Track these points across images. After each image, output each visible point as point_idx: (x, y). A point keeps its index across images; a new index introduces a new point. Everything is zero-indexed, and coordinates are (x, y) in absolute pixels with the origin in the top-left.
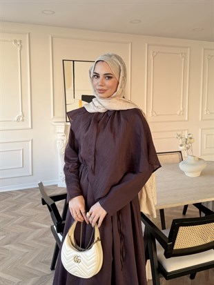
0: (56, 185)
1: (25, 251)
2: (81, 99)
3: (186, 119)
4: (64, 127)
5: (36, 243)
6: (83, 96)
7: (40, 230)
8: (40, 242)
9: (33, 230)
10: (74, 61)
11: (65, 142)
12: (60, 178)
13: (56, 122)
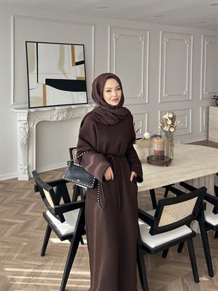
0: (17, 179)
1: (8, 247)
2: (45, 83)
3: (147, 102)
4: (26, 114)
5: (16, 238)
6: (47, 80)
7: (15, 226)
8: (20, 236)
9: (7, 227)
10: (37, 43)
11: (27, 131)
12: (20, 171)
13: (17, 109)
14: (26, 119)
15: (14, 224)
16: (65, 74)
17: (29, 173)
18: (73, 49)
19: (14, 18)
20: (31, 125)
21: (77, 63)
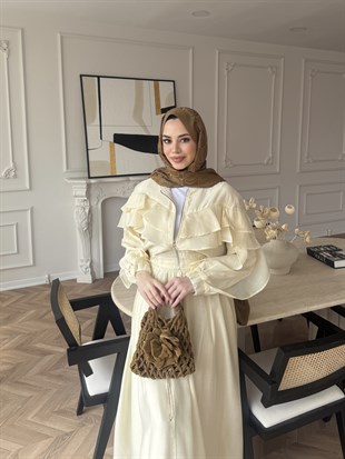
0: (75, 280)
2: (112, 140)
3: (278, 170)
4: (85, 186)
5: (45, 379)
6: (115, 135)
7: (51, 356)
8: (51, 376)
9: (38, 357)
10: (99, 77)
11: (87, 211)
12: (80, 269)
13: (72, 179)
14: (84, 194)
15: (49, 353)
16: (145, 127)
17: (92, 273)
18: (157, 88)
19: (62, 37)
20: (94, 203)
21: (164, 111)
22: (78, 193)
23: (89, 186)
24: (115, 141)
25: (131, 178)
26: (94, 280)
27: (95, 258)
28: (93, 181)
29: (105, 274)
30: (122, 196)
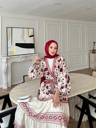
0: (2, 88)
2: (15, 45)
3: (62, 52)
4: (6, 59)
10: (12, 28)
11: (6, 66)
12: (4, 84)
13: (2, 57)
14: (6, 61)
16: (24, 41)
17: (7, 85)
18: (28, 30)
19: (1, 18)
20: (8, 64)
21: (30, 36)
22: (4, 61)
23: (7, 59)
24: (16, 45)
25: (20, 56)
26: (8, 88)
27: (8, 81)
28: (8, 57)
29: (11, 86)
30: (17, 61)
